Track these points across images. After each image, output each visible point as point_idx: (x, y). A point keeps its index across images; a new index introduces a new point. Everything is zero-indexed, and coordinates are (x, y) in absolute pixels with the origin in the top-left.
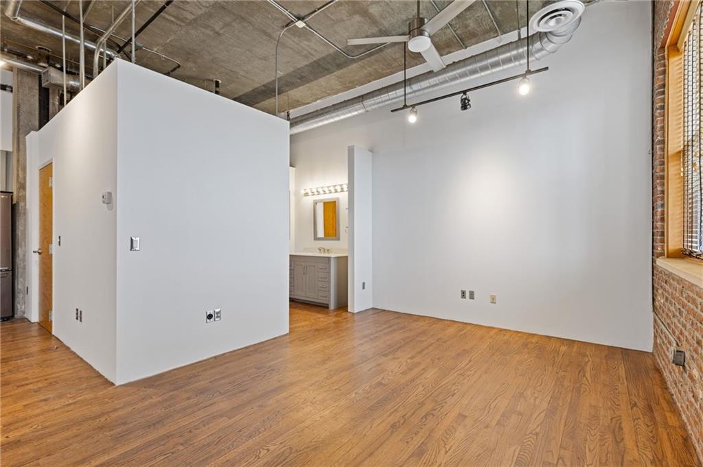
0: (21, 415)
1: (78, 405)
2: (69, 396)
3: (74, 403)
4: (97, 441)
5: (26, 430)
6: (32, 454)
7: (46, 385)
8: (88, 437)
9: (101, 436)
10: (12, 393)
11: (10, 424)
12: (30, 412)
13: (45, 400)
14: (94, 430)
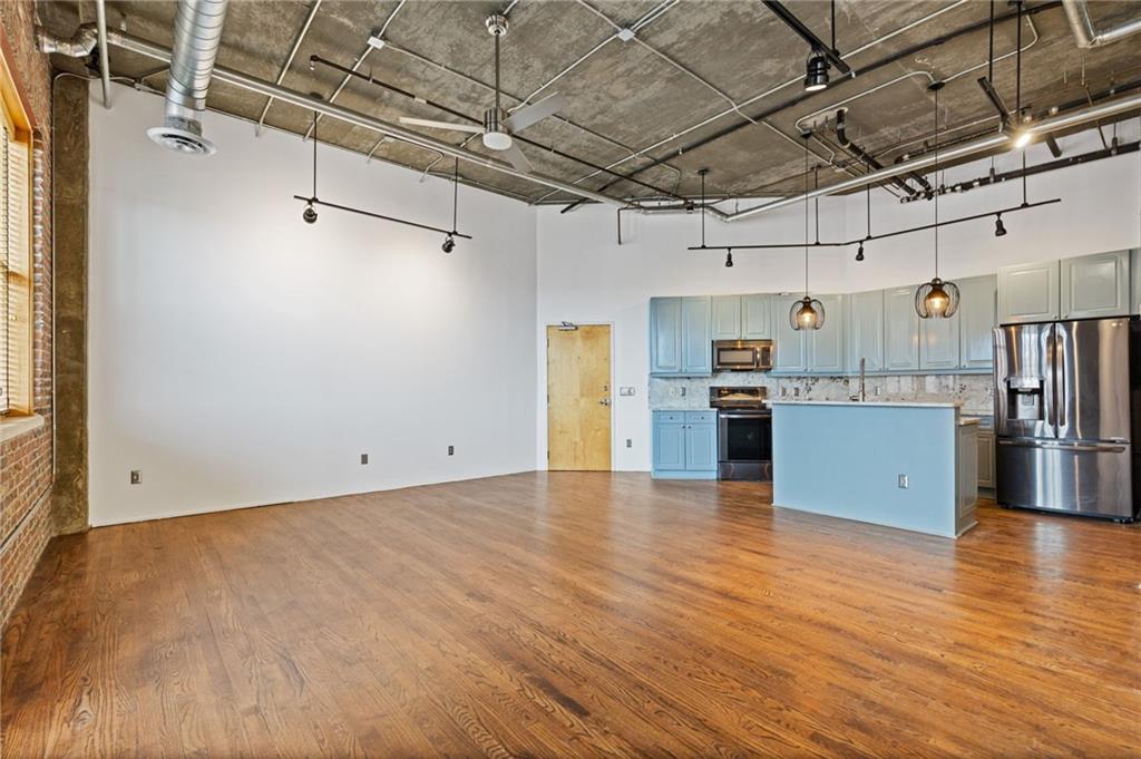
0: (983, 643)
1: (1055, 678)
2: (1063, 660)
3: (1055, 673)
4: (1010, 739)
5: (965, 663)
6: (936, 690)
7: (1056, 628)
8: (1008, 724)
9: (1024, 737)
10: (1008, 615)
11: (962, 645)
12: (996, 648)
13: (1028, 645)
14: (1029, 723)
